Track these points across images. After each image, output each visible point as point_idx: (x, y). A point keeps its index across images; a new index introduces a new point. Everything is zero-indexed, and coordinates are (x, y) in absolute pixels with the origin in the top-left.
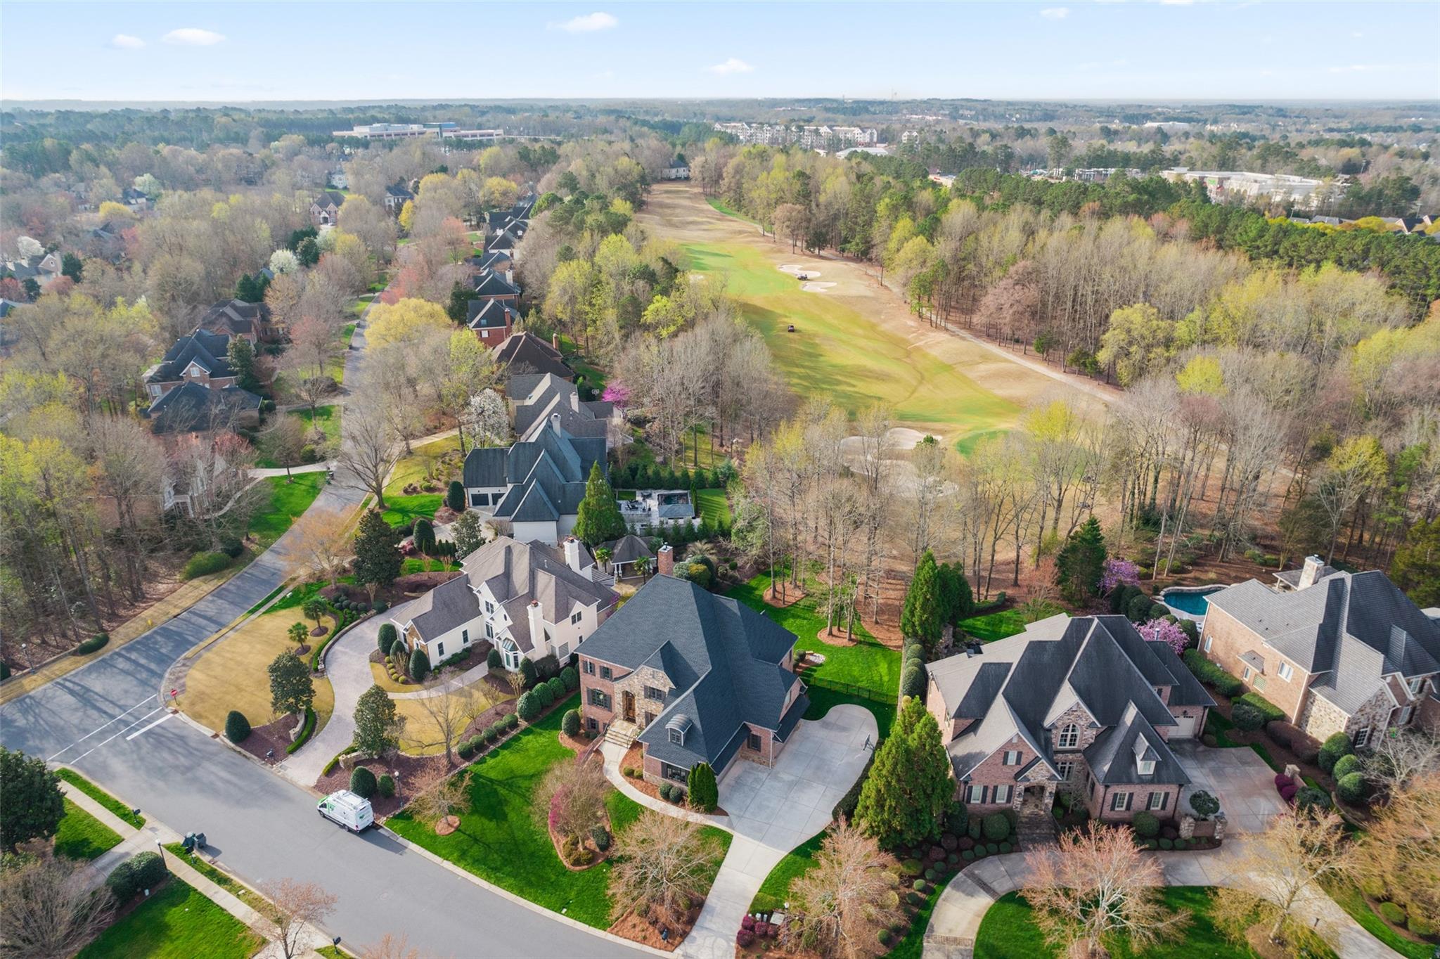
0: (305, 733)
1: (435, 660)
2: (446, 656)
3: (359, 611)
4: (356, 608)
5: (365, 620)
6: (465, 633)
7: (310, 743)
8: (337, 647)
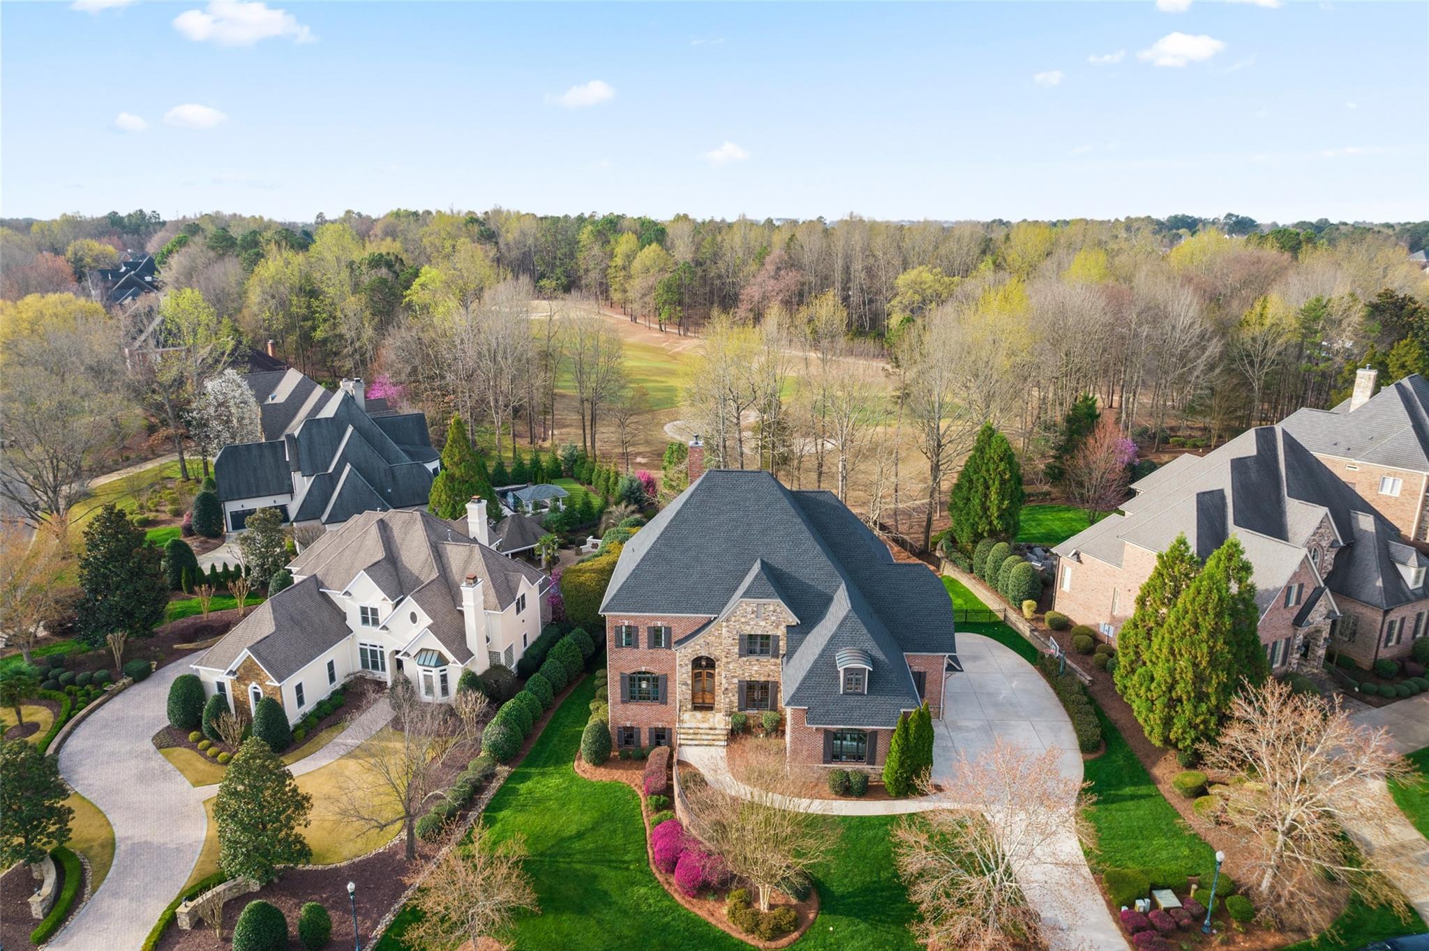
0: (67, 895)
1: (294, 715)
2: (309, 706)
3: (99, 684)
4: (90, 680)
5: (113, 695)
6: (331, 665)
7: (82, 910)
8: (74, 744)
